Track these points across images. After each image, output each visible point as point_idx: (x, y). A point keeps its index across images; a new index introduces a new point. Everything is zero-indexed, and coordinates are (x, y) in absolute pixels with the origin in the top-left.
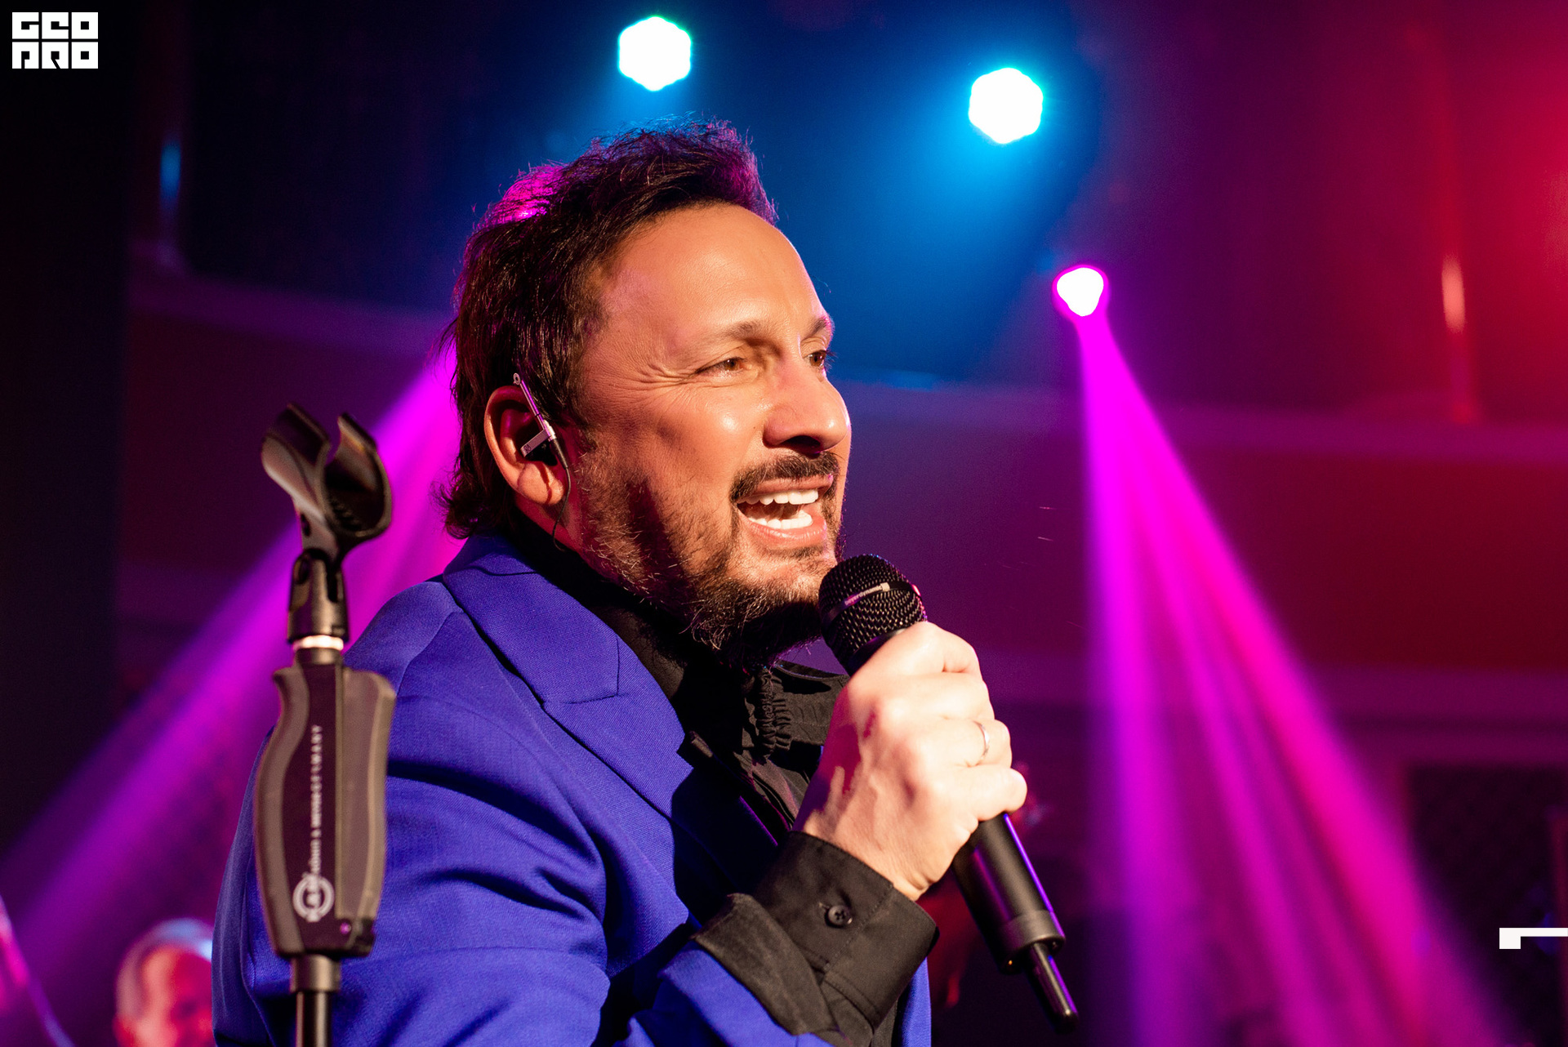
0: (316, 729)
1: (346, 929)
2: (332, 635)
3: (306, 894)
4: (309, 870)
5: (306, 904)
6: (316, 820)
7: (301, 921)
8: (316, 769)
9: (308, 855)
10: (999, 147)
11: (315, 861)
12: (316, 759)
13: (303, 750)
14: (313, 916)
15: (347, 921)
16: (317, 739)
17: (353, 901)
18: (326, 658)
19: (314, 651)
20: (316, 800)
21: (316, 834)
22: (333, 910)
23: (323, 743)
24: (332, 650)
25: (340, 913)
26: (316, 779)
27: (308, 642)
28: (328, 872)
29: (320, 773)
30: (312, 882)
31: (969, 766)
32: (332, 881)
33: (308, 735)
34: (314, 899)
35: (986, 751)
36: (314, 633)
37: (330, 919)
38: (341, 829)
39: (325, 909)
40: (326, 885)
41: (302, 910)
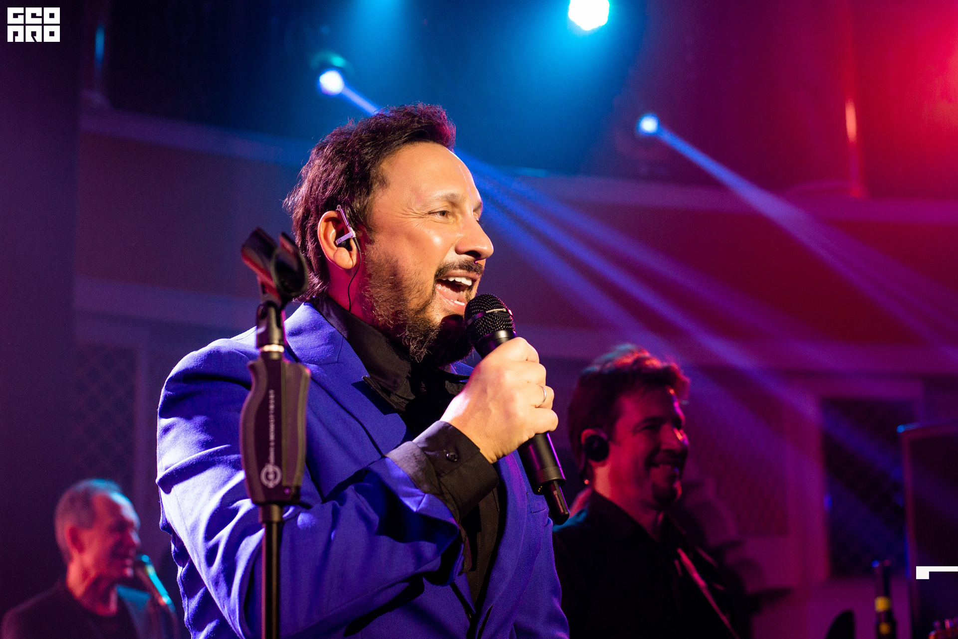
0: (271, 392)
1: (287, 491)
2: (279, 344)
3: (267, 474)
4: (268, 462)
5: (267, 479)
6: (272, 437)
7: (265, 488)
8: (272, 412)
9: (268, 454)
11: (272, 457)
12: (272, 407)
13: (265, 401)
14: (271, 485)
15: (288, 487)
16: (272, 396)
17: (290, 478)
18: (275, 356)
19: (269, 353)
20: (272, 427)
21: (272, 444)
22: (281, 482)
23: (275, 399)
24: (278, 352)
25: (285, 483)
26: (272, 417)
27: (267, 348)
28: (278, 463)
29: (274, 414)
30: (270, 468)
31: (536, 407)
32: (280, 467)
33: (267, 395)
34: (271, 476)
35: (544, 401)
36: (270, 343)
37: (279, 486)
38: (284, 442)
39: (277, 481)
40: (277, 469)
41: (265, 482)
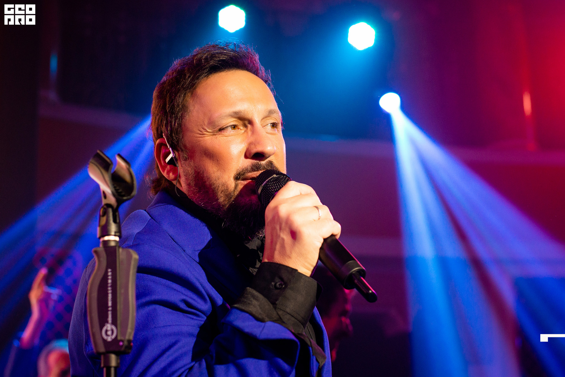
0: (109, 270)
1: (121, 343)
2: (115, 235)
3: (107, 331)
4: (107, 322)
5: (107, 335)
6: (110, 304)
7: (105, 341)
8: (109, 285)
9: (107, 317)
10: (359, 51)
11: (110, 319)
13: (105, 278)
14: (109, 339)
15: (122, 341)
16: (110, 274)
17: (124, 333)
18: (113, 244)
19: (108, 241)
20: (110, 296)
21: (110, 309)
22: (116, 337)
23: (112, 275)
24: (115, 241)
25: (119, 338)
26: (110, 288)
27: (106, 238)
28: (114, 323)
29: (111, 286)
30: (109, 327)
31: (315, 221)
32: (116, 326)
33: (106, 272)
34: (109, 333)
36: (108, 235)
37: (115, 340)
38: (119, 307)
39: (114, 337)
40: (114, 328)
41: (105, 337)
